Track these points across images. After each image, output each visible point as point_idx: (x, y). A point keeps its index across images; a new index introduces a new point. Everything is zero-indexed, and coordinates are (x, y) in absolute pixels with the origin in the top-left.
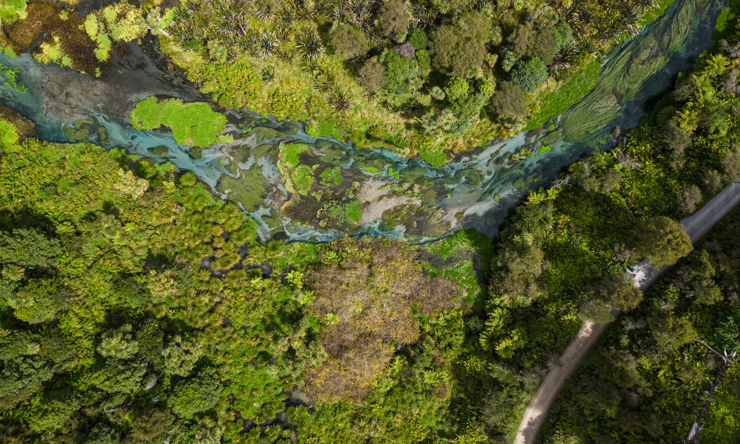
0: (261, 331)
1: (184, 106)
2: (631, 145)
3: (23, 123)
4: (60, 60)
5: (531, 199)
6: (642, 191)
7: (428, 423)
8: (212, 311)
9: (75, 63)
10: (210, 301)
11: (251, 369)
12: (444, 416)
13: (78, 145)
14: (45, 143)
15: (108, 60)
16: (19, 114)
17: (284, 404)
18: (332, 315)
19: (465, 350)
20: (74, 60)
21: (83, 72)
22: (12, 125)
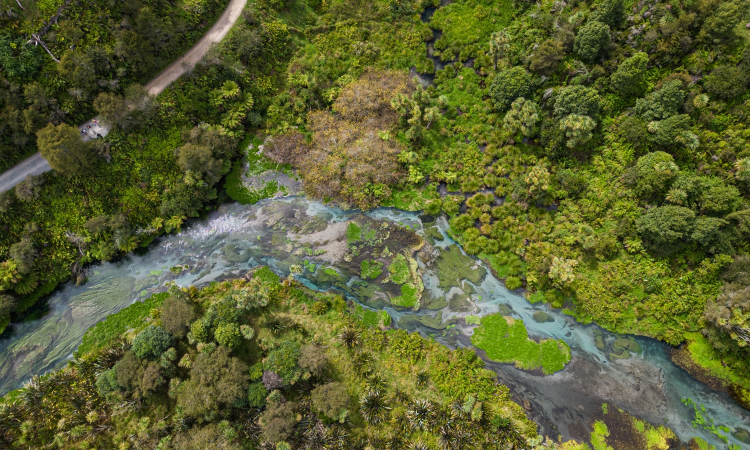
0: (452, 136)
1: (513, 360)
2: (70, 262)
3: (684, 362)
4: (646, 428)
5: (180, 221)
6: (71, 210)
7: (313, 47)
8: (496, 158)
9: (630, 423)
10: (497, 167)
11: (463, 107)
12: (297, 50)
13: (625, 331)
14: (660, 338)
15: (593, 421)
16: (689, 372)
17: (437, 75)
18: (384, 138)
19: (269, 99)
20: (631, 426)
21: (621, 411)
22: (696, 362)
